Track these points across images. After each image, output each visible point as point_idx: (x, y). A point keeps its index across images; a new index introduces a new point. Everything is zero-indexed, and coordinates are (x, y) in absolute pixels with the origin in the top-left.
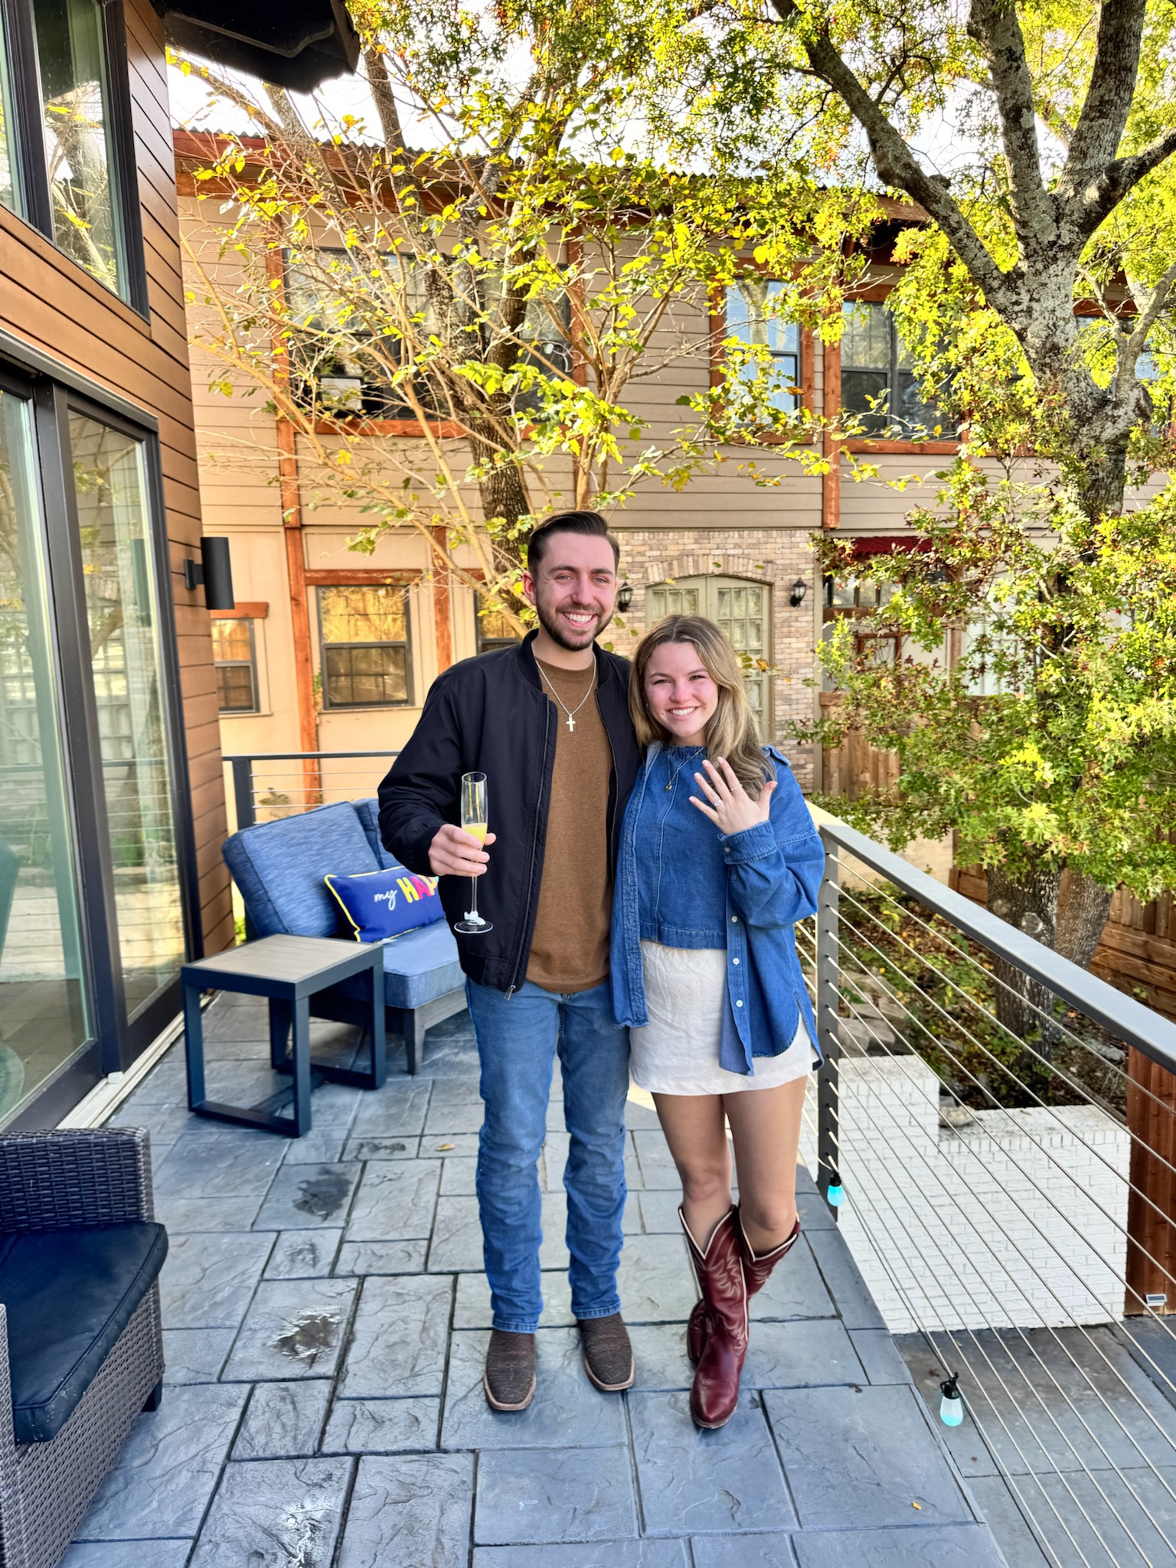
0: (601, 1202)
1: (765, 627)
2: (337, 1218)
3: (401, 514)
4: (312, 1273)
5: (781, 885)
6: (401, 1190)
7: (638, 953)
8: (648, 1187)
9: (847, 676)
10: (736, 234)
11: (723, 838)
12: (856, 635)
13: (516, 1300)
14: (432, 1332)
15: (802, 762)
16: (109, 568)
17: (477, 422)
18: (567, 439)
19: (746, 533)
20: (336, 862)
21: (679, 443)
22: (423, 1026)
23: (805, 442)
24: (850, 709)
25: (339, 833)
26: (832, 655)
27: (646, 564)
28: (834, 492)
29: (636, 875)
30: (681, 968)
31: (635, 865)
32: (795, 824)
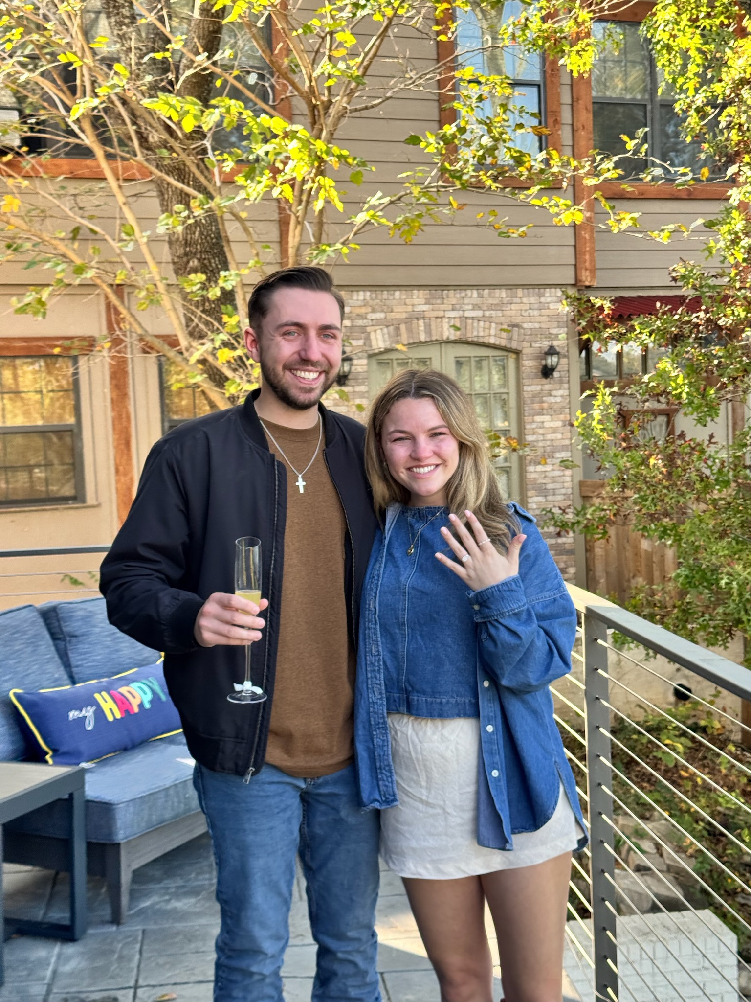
1: (513, 402)
3: (79, 270)
5: (533, 641)
7: (384, 727)
9: (611, 453)
11: (472, 595)
12: (619, 407)
17: (165, 163)
18: (279, 183)
19: (486, 291)
20: (20, 676)
21: (409, 188)
22: (129, 866)
23: (554, 188)
24: (616, 490)
25: (21, 642)
26: (593, 430)
27: (369, 329)
28: (588, 244)
29: (380, 644)
30: (435, 737)
31: (379, 632)
32: (544, 582)
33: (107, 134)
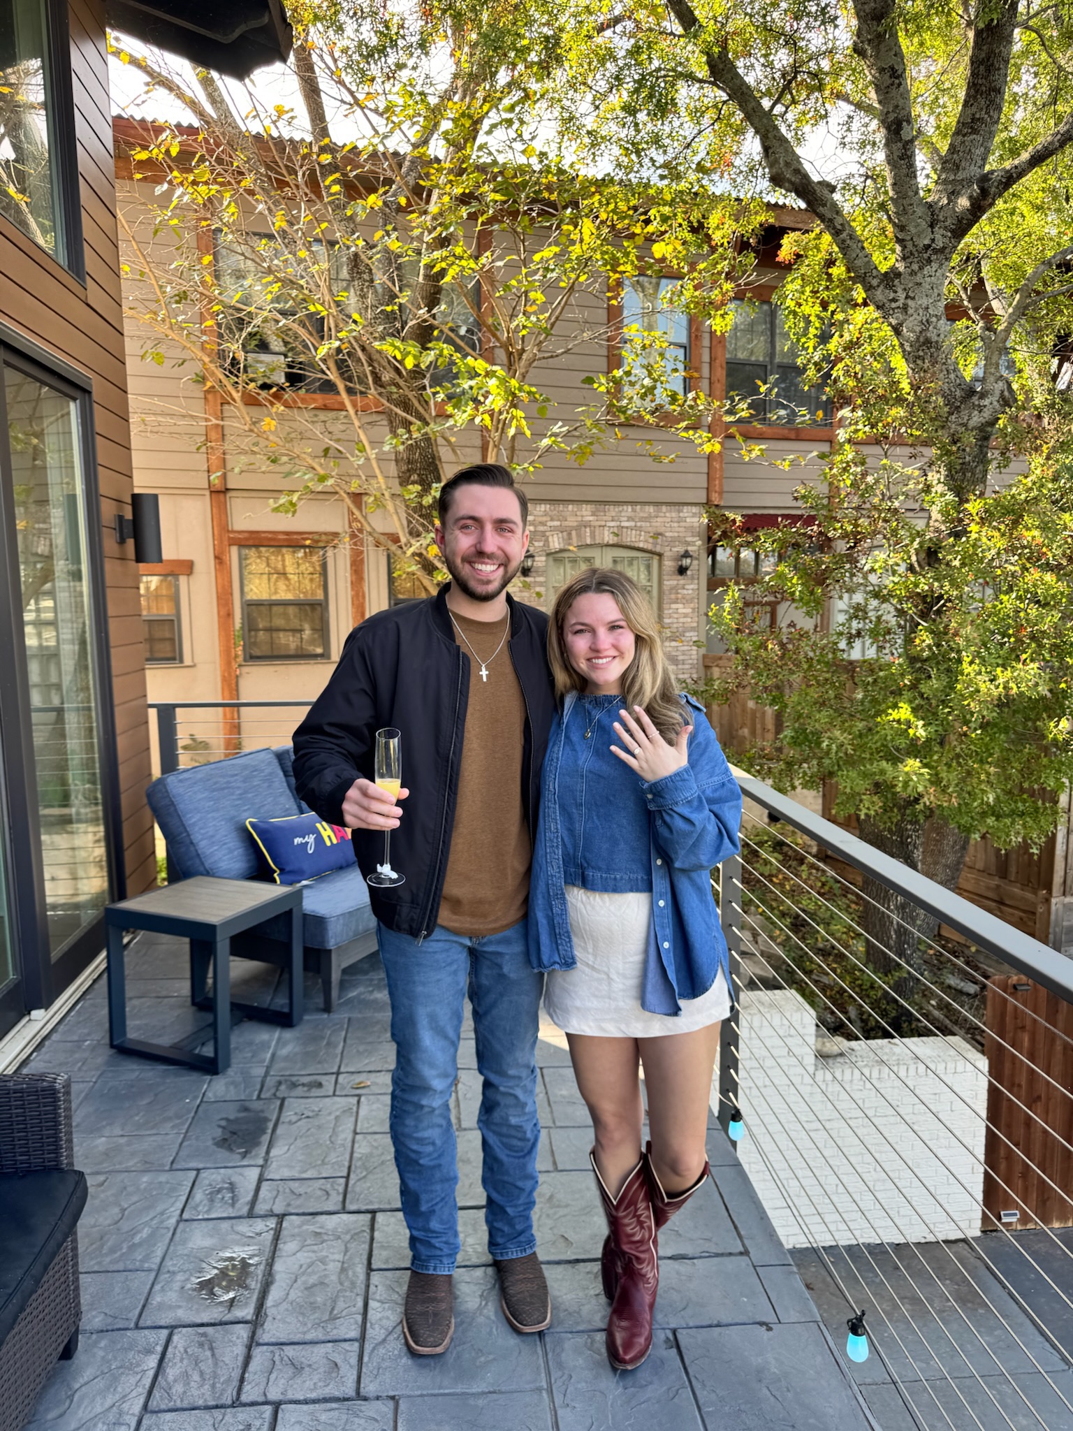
0: (515, 1142)
1: (655, 593)
2: (256, 1156)
3: (322, 479)
4: (230, 1212)
5: (704, 826)
6: (319, 1127)
7: (562, 898)
8: (558, 1124)
10: (638, 231)
11: (646, 786)
12: (745, 601)
13: (433, 1241)
14: (350, 1273)
16: (42, 526)
17: (394, 397)
18: (480, 413)
19: (638, 507)
20: (255, 807)
21: (583, 420)
22: (339, 966)
25: (261, 778)
26: (723, 619)
27: (547, 534)
28: (719, 473)
29: (558, 822)
30: (603, 912)
31: (558, 811)
32: (714, 767)
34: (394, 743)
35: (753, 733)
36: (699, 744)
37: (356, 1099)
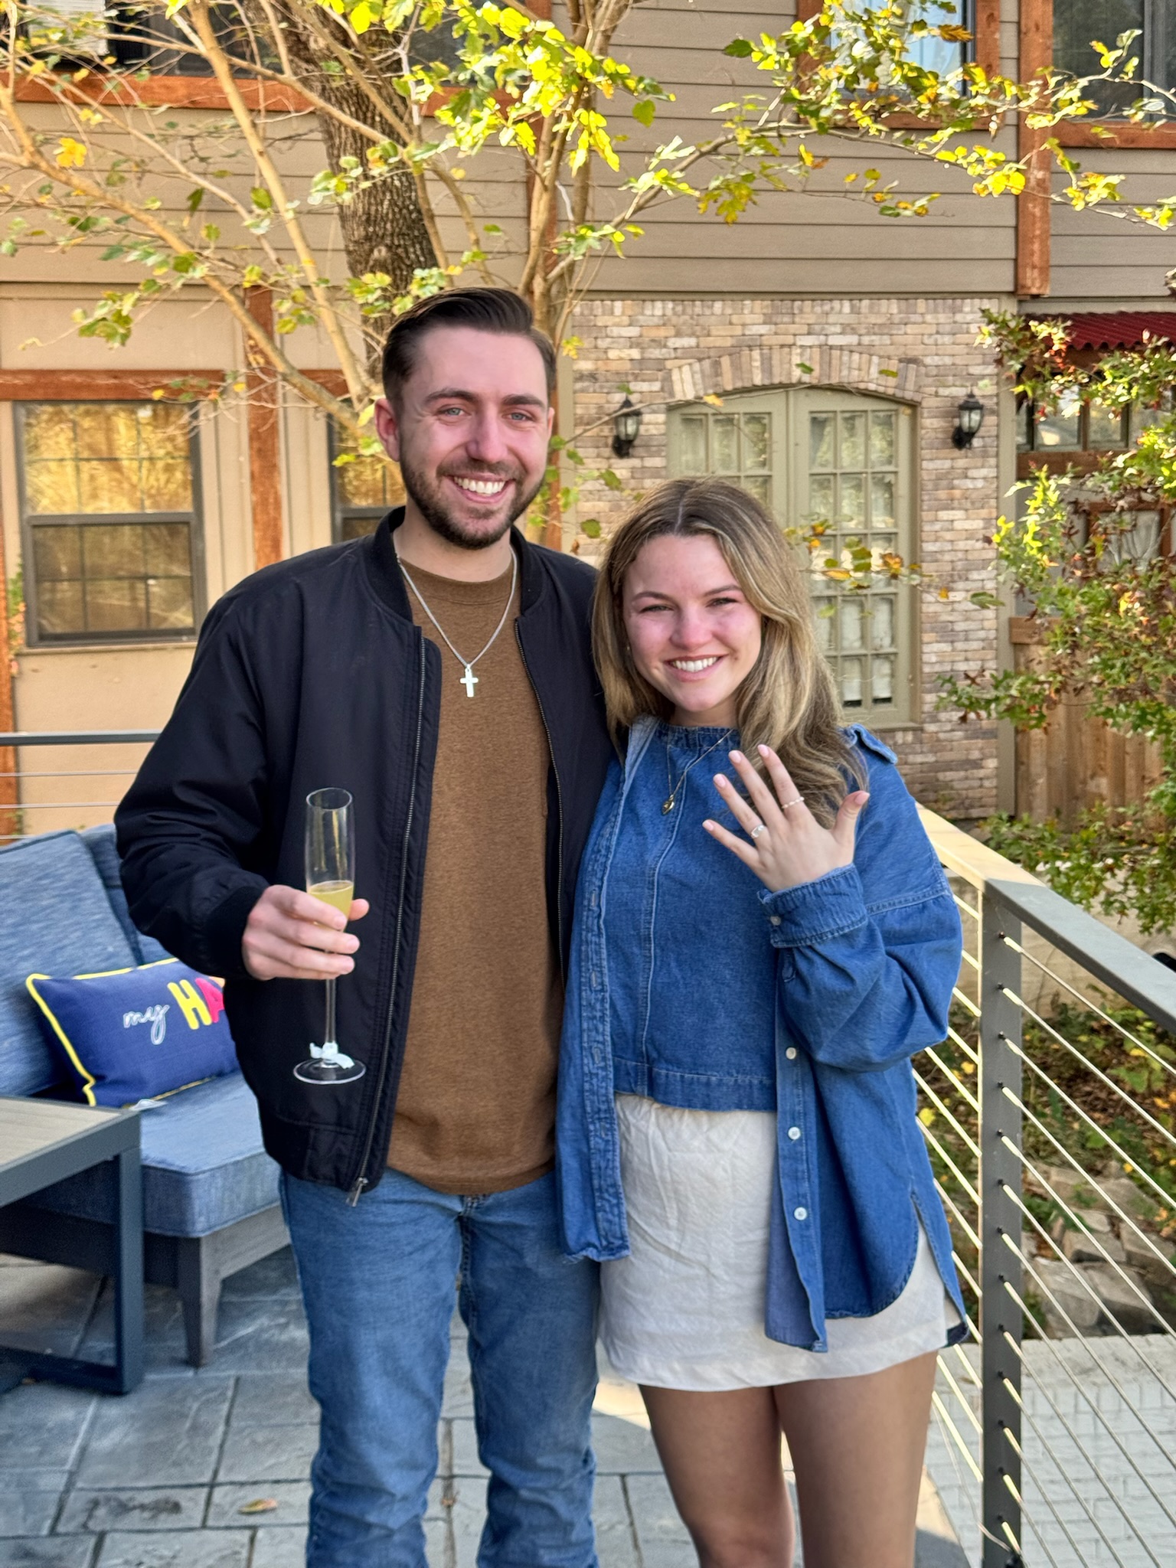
1: (903, 488)
3: (183, 265)
5: (876, 986)
7: (609, 1118)
9: (1055, 588)
11: (766, 899)
12: (1076, 507)
15: (975, 755)
17: (334, 85)
18: (511, 121)
19: (866, 303)
20: (50, 949)
21: (731, 130)
22: (217, 1272)
23: (977, 130)
24: (1059, 652)
25: (56, 893)
26: (1024, 550)
27: (669, 364)
28: (1038, 225)
29: (606, 971)
30: (696, 1143)
31: (604, 951)
32: (905, 873)
33: (239, 36)
34: (340, 816)
35: (1119, 785)
36: (878, 826)
37: (247, 1533)
